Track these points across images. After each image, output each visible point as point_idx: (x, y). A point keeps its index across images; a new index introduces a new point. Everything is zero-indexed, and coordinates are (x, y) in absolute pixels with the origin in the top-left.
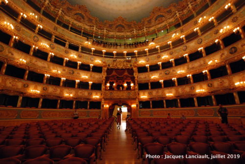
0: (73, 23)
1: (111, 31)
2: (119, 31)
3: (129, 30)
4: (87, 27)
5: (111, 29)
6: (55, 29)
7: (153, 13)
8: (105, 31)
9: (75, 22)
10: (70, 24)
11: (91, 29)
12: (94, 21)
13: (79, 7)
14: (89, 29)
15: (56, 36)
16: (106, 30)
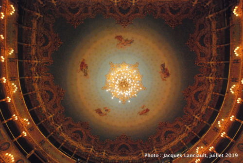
0: (67, 141)
1: (111, 155)
2: (122, 155)
3: (135, 153)
4: (83, 148)
5: (112, 151)
6: (42, 143)
7: (160, 129)
8: (104, 153)
9: (71, 141)
10: (63, 141)
11: (87, 151)
12: (92, 141)
13: (82, 124)
14: (84, 151)
15: (35, 152)
16: (106, 152)
